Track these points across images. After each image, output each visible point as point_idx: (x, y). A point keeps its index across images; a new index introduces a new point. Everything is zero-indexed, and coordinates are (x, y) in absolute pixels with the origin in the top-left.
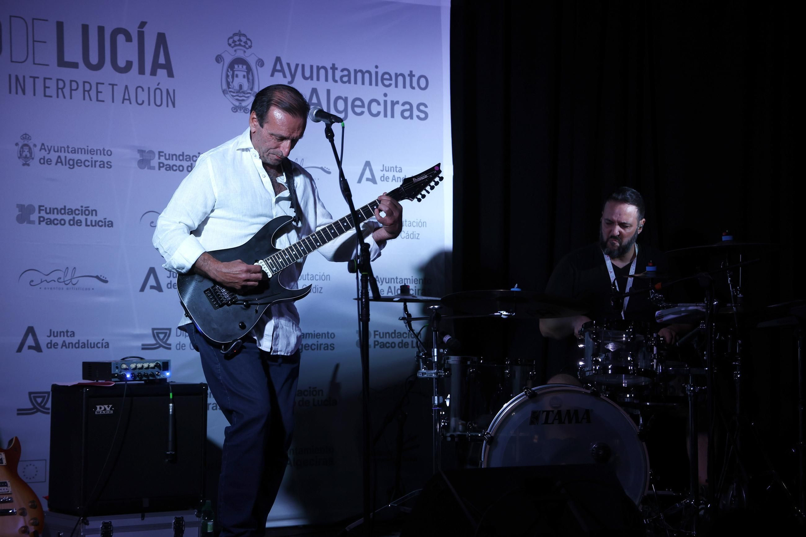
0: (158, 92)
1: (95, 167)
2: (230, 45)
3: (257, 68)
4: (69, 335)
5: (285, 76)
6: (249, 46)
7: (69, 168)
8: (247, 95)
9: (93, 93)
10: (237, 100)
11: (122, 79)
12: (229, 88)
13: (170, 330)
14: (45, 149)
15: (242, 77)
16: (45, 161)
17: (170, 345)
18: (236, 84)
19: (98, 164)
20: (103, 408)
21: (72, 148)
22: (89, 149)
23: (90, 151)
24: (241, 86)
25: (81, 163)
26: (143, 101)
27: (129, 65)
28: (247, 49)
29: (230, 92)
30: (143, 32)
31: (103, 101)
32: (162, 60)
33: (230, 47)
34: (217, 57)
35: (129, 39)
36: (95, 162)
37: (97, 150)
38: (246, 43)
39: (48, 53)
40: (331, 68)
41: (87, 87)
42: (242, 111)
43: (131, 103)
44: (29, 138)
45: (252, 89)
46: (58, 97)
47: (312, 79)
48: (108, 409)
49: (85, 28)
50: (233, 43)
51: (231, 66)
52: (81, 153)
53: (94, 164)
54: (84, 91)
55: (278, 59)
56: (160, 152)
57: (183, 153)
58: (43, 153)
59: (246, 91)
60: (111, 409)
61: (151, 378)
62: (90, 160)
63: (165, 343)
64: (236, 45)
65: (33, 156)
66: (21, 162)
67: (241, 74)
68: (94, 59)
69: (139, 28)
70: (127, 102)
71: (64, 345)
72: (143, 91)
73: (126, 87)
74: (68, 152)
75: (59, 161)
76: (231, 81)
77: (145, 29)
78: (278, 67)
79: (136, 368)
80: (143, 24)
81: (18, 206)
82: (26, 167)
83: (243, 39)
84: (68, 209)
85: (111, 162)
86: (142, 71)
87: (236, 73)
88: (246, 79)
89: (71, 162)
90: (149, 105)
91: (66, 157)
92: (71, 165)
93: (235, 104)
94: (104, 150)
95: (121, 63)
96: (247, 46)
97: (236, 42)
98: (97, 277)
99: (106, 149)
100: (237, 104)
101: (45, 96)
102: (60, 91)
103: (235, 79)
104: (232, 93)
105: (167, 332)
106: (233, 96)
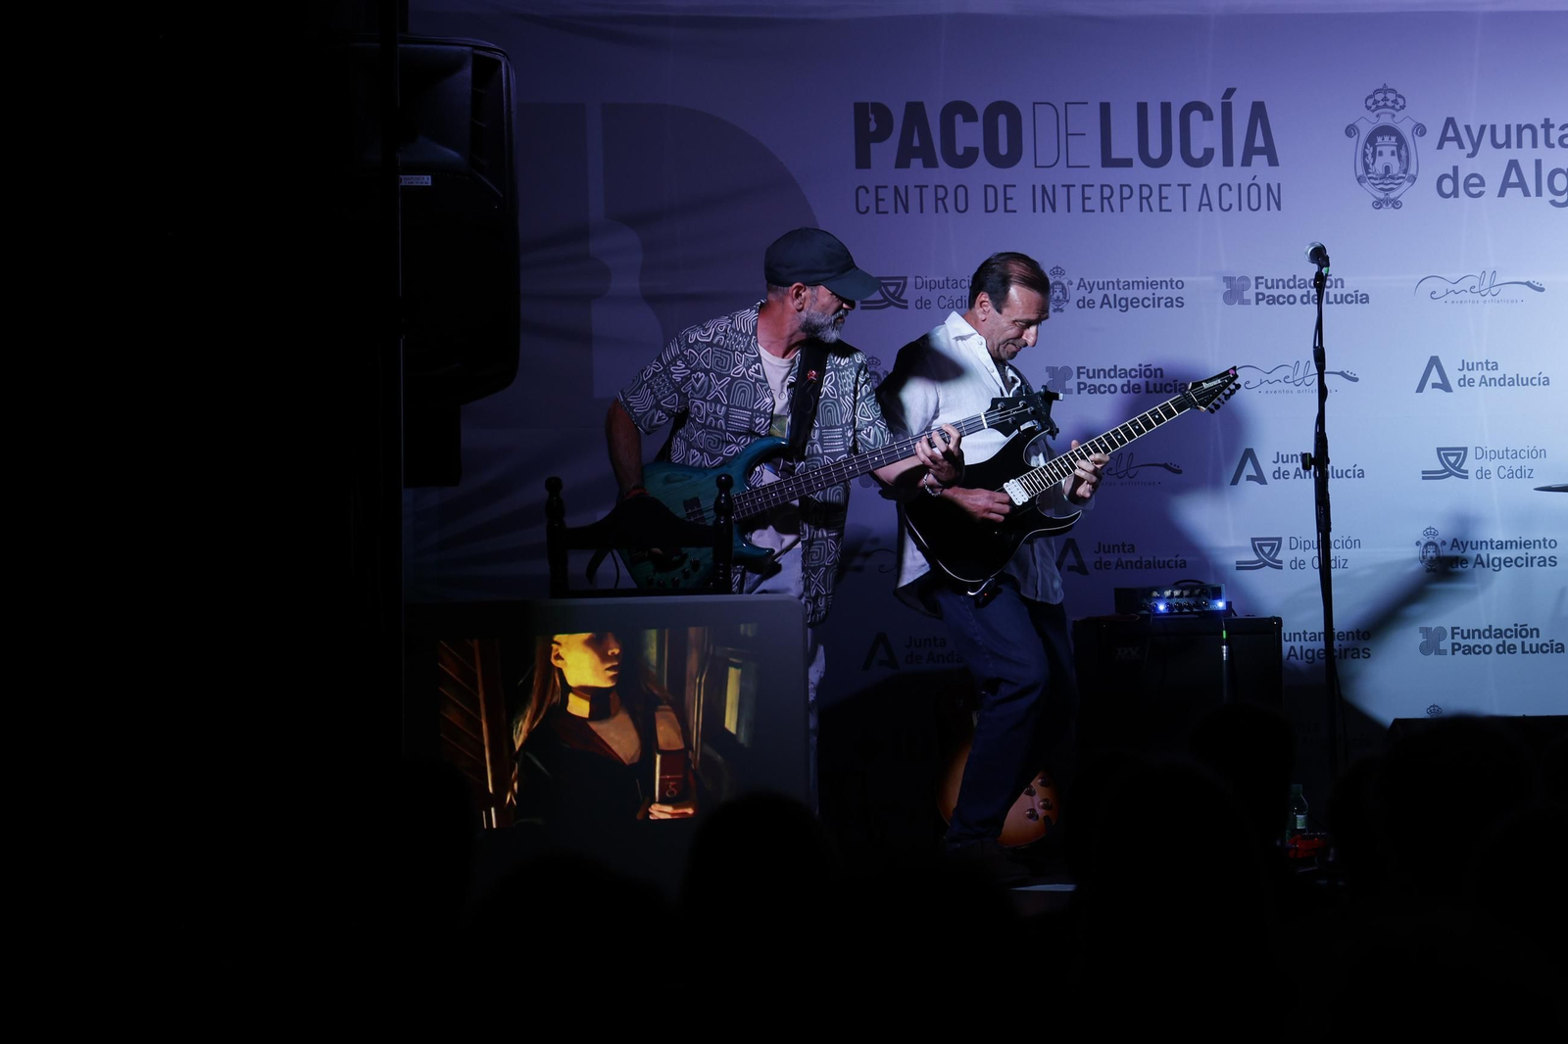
0: (1254, 190)
1: (1159, 306)
2: (1368, 108)
3: (1413, 137)
4: (1126, 550)
5: (1461, 146)
6: (1400, 107)
7: (1121, 310)
8: (1397, 182)
9: (1154, 200)
10: (1381, 189)
11: (1198, 176)
12: (1368, 173)
13: (1280, 539)
14: (1084, 286)
15: (1390, 153)
16: (1085, 304)
17: (1281, 562)
18: (1379, 167)
19: (1163, 302)
21: (1124, 282)
22: (1150, 280)
23: (1151, 285)
24: (1387, 169)
25: (1138, 302)
26: (1231, 205)
27: (1209, 154)
28: (1398, 110)
29: (1369, 178)
30: (1230, 103)
31: (1170, 211)
32: (1259, 142)
33: (1369, 112)
34: (1348, 127)
35: (1208, 115)
36: (1159, 299)
37: (1161, 282)
38: (1395, 102)
39: (1089, 148)
40: (1542, 126)
41: (1146, 192)
42: (1390, 206)
43: (1211, 210)
44: (1062, 273)
45: (1405, 172)
46: (1102, 211)
47: (1509, 146)
49: (1142, 109)
50: (1374, 104)
51: (1371, 140)
52: (1138, 288)
53: (1156, 302)
54: (1141, 198)
55: (1450, 121)
56: (1257, 278)
58: (1083, 292)
59: (1396, 175)
62: (1151, 297)
64: (1378, 108)
65: (1068, 298)
66: (1051, 307)
67: (1386, 151)
68: (1155, 150)
69: (1223, 98)
70: (1205, 209)
71: (1119, 564)
72: (1230, 190)
73: (1205, 186)
74: (1119, 288)
75: (1106, 301)
76: (1372, 161)
77: (1233, 99)
80: (1229, 92)
81: (1048, 369)
83: (1391, 96)
84: (1120, 370)
85: (1182, 299)
86: (1228, 161)
87: (1378, 149)
88: (1396, 157)
89: (1123, 303)
90: (1240, 209)
91: (1115, 295)
92: (1124, 307)
93: (1378, 196)
94: (1171, 281)
95: (1197, 153)
96: (1397, 107)
97: (1379, 102)
98: (1165, 466)
99: (1175, 280)
100: (1381, 195)
101: (1084, 210)
102: (1105, 201)
103: (1378, 158)
104: (1372, 181)
105: (1275, 544)
106: (1374, 184)
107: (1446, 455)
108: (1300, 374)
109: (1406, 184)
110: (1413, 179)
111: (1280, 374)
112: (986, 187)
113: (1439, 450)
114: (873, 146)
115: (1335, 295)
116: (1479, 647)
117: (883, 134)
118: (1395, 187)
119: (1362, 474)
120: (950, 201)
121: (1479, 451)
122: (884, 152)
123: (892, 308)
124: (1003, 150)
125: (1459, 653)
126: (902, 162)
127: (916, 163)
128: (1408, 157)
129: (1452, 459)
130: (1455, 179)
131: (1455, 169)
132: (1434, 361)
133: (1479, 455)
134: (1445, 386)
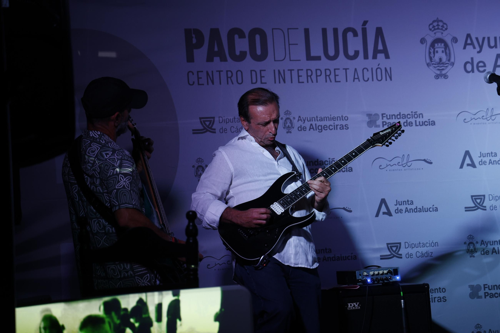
0: (379, 71)
1: (337, 129)
2: (430, 30)
3: (452, 43)
4: (327, 252)
5: (474, 48)
6: (445, 29)
7: (319, 132)
8: (446, 65)
9: (332, 77)
10: (438, 69)
11: (352, 64)
12: (431, 61)
13: (400, 243)
14: (301, 120)
15: (441, 52)
16: (301, 129)
17: (401, 255)
18: (436, 58)
19: (339, 127)
20: (353, 305)
21: (320, 118)
22: (332, 117)
23: (333, 119)
24: (440, 59)
25: (327, 127)
26: (368, 79)
27: (357, 53)
28: (444, 31)
29: (433, 64)
30: (366, 28)
31: (340, 82)
32: (380, 47)
33: (431, 31)
34: (421, 39)
35: (355, 34)
36: (337, 126)
37: (337, 117)
38: (443, 26)
39: (299, 51)
41: (328, 73)
42: (443, 77)
43: (359, 81)
44: (290, 114)
45: (449, 60)
46: (308, 82)
47: (496, 47)
48: (356, 306)
49: (324, 31)
50: (433, 28)
51: (432, 45)
52: (327, 120)
53: (336, 127)
54: (326, 76)
55: (469, 36)
56: (382, 114)
57: (400, 113)
58: (300, 123)
59: (445, 62)
60: (359, 306)
61: (386, 281)
62: (333, 125)
63: (397, 254)
64: (435, 29)
65: (293, 126)
66: (285, 131)
67: (440, 50)
68: (331, 52)
69: (362, 26)
70: (356, 80)
71: (324, 259)
72: (368, 71)
73: (356, 70)
74: (317, 121)
75: (311, 127)
76: (433, 56)
77: (367, 26)
78: (469, 42)
79: (374, 275)
80: (365, 23)
82: (289, 134)
83: (441, 24)
85: (348, 125)
86: (366, 57)
87: (436, 50)
88: (444, 54)
89: (320, 128)
90: (373, 80)
91: (316, 124)
92: (320, 130)
93: (437, 73)
94: (342, 117)
95: (351, 53)
96: (444, 29)
97: (435, 27)
98: (344, 209)
99: (344, 116)
100: (438, 72)
101: (299, 82)
102: (309, 78)
103: (436, 54)
104: (434, 65)
105: (398, 245)
106: (435, 67)
107: (475, 199)
108: (405, 161)
109: (450, 67)
110: (453, 64)
111: (395, 161)
112: (251, 71)
113: (472, 196)
114: (195, 51)
115: (419, 122)
116: (497, 293)
117: (200, 45)
118: (444, 68)
119: (436, 210)
120: (234, 78)
121: (491, 196)
122: (201, 54)
123: (208, 133)
124: (259, 52)
125: (488, 297)
126: (210, 59)
127: (217, 59)
128: (450, 53)
129: (478, 201)
130: (472, 64)
131: (472, 59)
132: (467, 153)
133: (491, 199)
134: (473, 165)
